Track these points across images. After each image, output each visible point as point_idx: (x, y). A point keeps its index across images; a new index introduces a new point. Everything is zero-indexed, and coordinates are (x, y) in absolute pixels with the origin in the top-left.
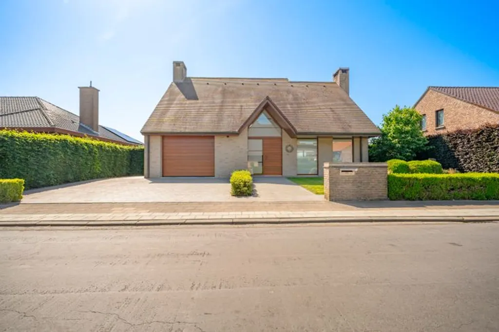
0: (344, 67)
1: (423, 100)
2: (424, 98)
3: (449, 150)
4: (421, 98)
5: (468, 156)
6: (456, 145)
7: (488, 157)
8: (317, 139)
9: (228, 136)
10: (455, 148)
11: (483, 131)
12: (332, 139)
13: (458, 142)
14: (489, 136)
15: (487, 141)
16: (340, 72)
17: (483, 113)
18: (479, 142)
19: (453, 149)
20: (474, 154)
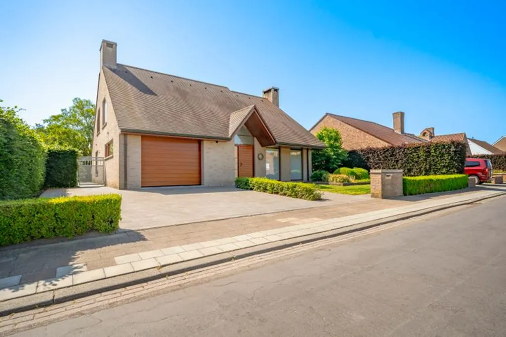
0: (276, 86)
1: (321, 123)
2: (323, 121)
3: (363, 162)
4: (320, 121)
5: (378, 165)
6: (368, 158)
7: (392, 166)
8: (279, 148)
9: (217, 142)
10: (368, 160)
11: (389, 150)
12: (289, 150)
13: (370, 156)
14: (393, 153)
15: (391, 156)
16: (273, 90)
17: (367, 137)
18: (386, 156)
19: (366, 161)
20: (382, 164)
